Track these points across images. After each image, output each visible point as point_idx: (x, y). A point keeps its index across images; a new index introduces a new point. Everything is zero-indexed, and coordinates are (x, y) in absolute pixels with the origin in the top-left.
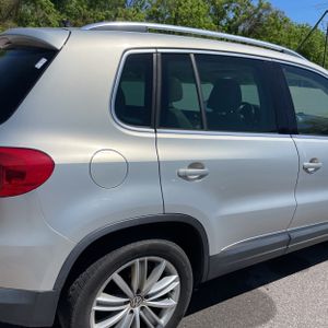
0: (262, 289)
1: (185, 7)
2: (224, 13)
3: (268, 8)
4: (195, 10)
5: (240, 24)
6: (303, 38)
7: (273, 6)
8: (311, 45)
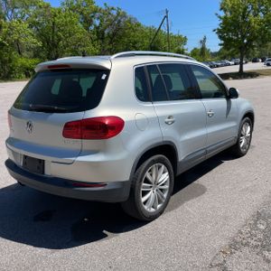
0: (196, 182)
1: (60, 18)
2: (91, 21)
3: (124, 15)
4: (68, 19)
5: (105, 29)
6: (152, 37)
7: (128, 14)
8: (158, 42)
